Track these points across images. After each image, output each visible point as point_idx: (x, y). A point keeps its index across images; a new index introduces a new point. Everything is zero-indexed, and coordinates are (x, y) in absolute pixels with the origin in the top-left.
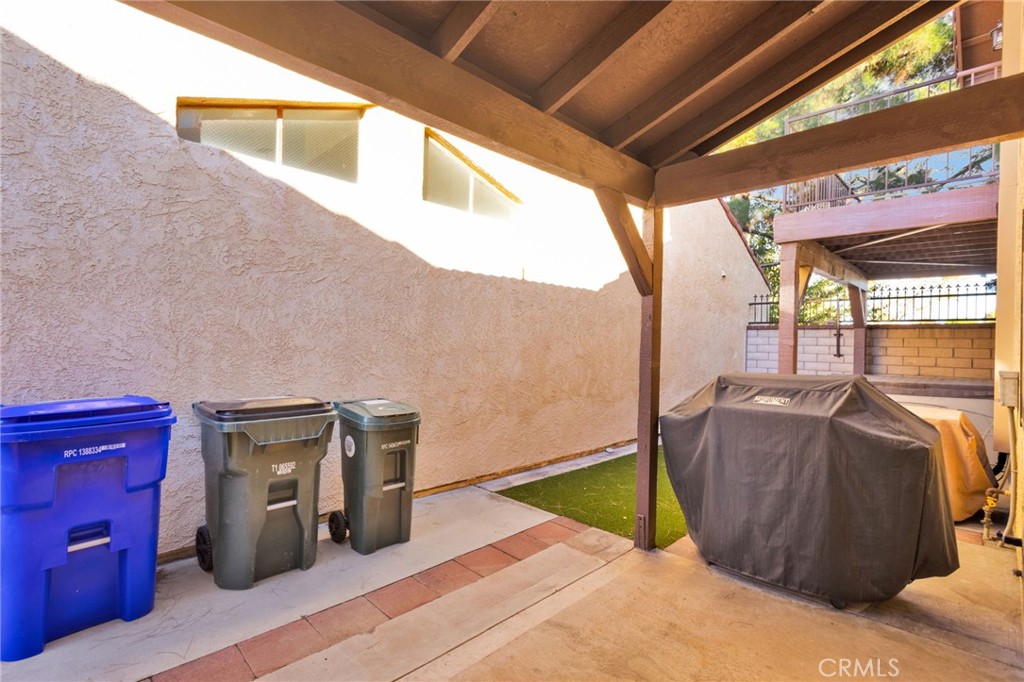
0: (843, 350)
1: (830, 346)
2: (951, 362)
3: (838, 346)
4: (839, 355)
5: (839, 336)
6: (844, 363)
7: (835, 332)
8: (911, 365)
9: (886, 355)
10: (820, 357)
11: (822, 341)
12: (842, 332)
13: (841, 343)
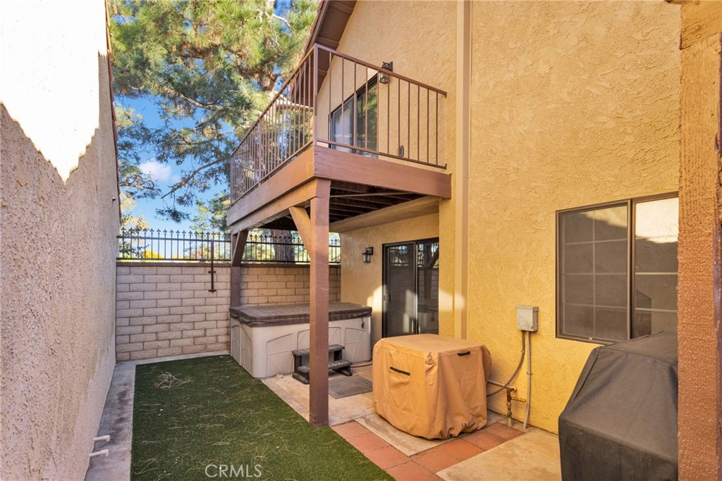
0: (216, 286)
1: (205, 282)
2: (285, 292)
3: (212, 282)
4: (213, 290)
5: (212, 273)
6: (217, 297)
7: (209, 269)
8: (263, 295)
9: (247, 289)
10: (197, 293)
11: (198, 278)
12: (215, 269)
13: (215, 280)
